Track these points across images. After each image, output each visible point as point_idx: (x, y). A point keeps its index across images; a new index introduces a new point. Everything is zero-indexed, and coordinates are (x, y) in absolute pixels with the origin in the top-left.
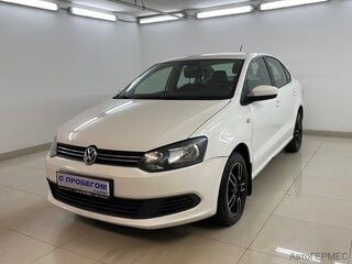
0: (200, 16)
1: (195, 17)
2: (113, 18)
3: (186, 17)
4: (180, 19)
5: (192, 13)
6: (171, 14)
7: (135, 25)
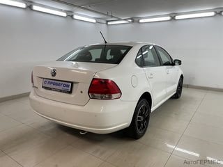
0: (141, 21)
1: (138, 22)
2: (94, 21)
3: (133, 22)
4: (130, 23)
5: (137, 20)
6: (125, 20)
7: (105, 25)
